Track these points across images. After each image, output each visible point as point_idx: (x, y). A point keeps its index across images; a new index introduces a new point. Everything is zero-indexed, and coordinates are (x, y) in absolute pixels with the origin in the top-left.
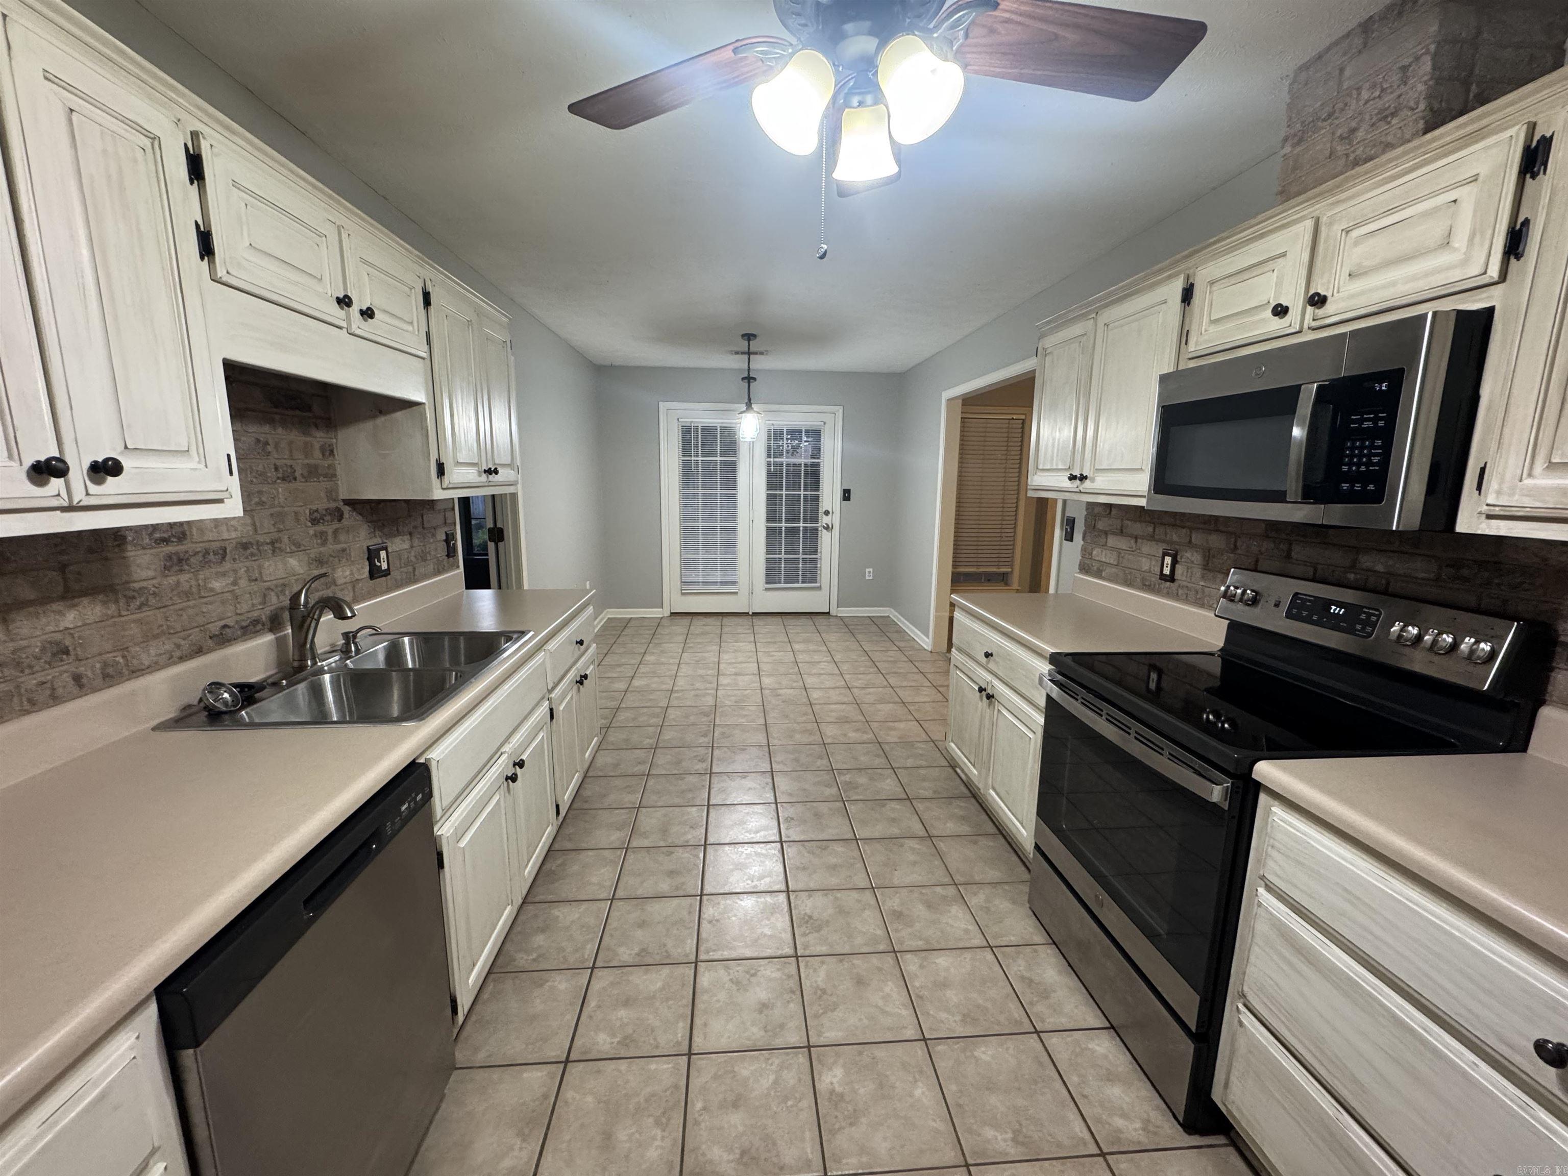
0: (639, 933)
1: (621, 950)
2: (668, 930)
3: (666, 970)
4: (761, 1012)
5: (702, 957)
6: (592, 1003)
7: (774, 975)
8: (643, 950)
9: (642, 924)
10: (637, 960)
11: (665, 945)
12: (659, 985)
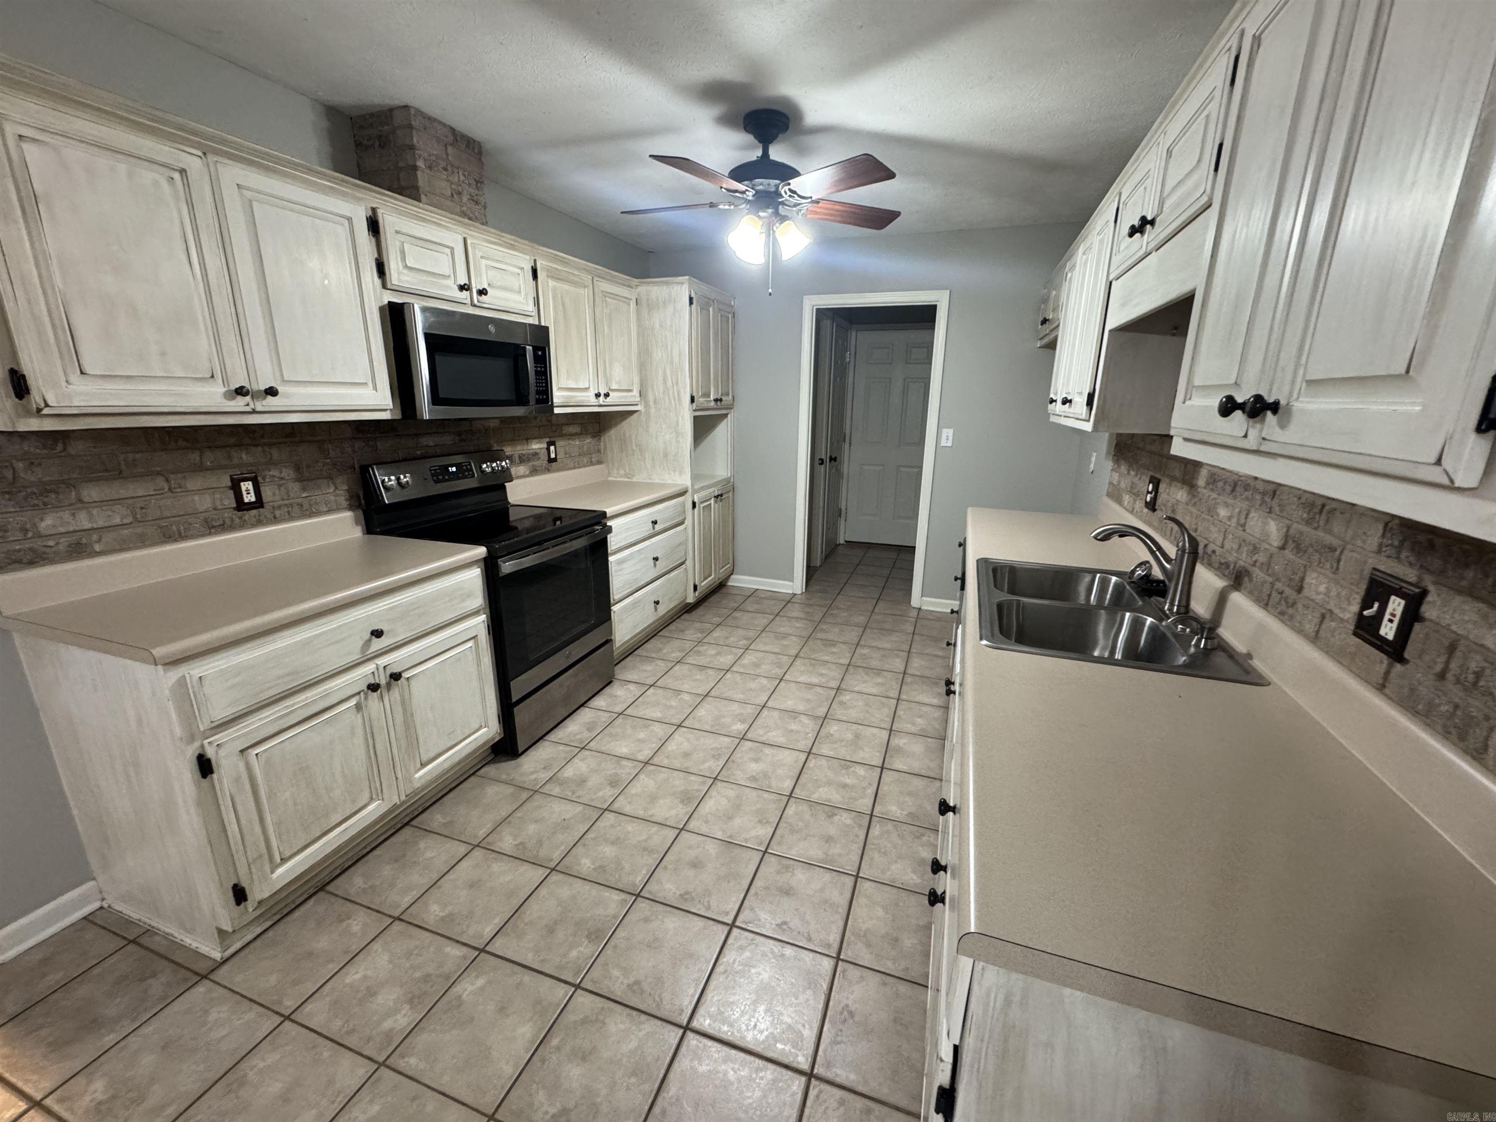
0: (832, 831)
1: (849, 822)
2: (806, 827)
3: (815, 797)
4: (760, 758)
5: (785, 799)
6: (871, 792)
7: (739, 772)
8: (830, 817)
9: (829, 839)
10: (836, 811)
11: (812, 815)
12: (821, 790)
